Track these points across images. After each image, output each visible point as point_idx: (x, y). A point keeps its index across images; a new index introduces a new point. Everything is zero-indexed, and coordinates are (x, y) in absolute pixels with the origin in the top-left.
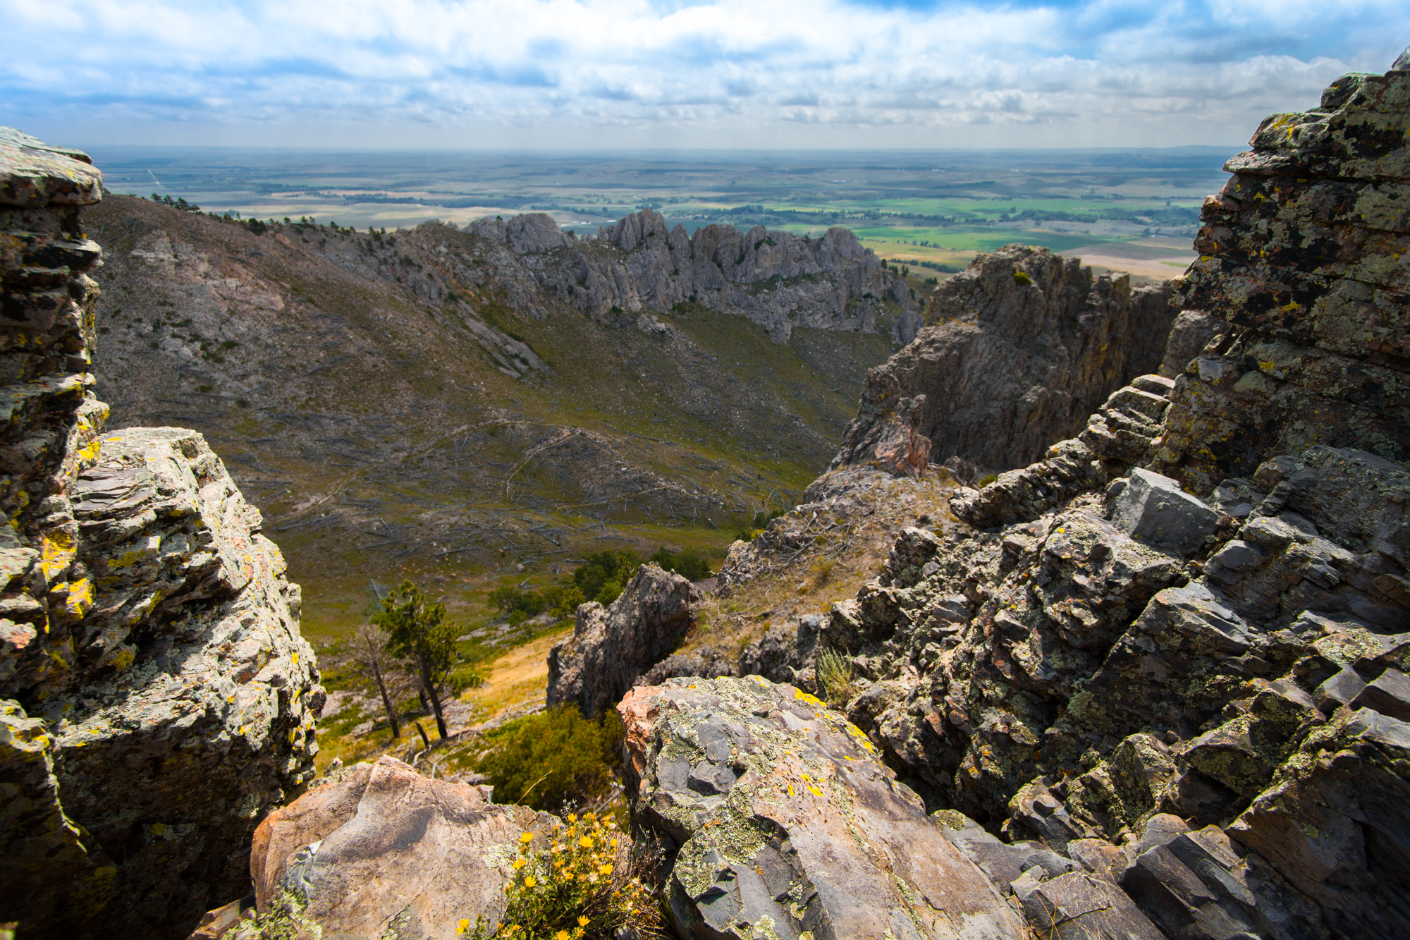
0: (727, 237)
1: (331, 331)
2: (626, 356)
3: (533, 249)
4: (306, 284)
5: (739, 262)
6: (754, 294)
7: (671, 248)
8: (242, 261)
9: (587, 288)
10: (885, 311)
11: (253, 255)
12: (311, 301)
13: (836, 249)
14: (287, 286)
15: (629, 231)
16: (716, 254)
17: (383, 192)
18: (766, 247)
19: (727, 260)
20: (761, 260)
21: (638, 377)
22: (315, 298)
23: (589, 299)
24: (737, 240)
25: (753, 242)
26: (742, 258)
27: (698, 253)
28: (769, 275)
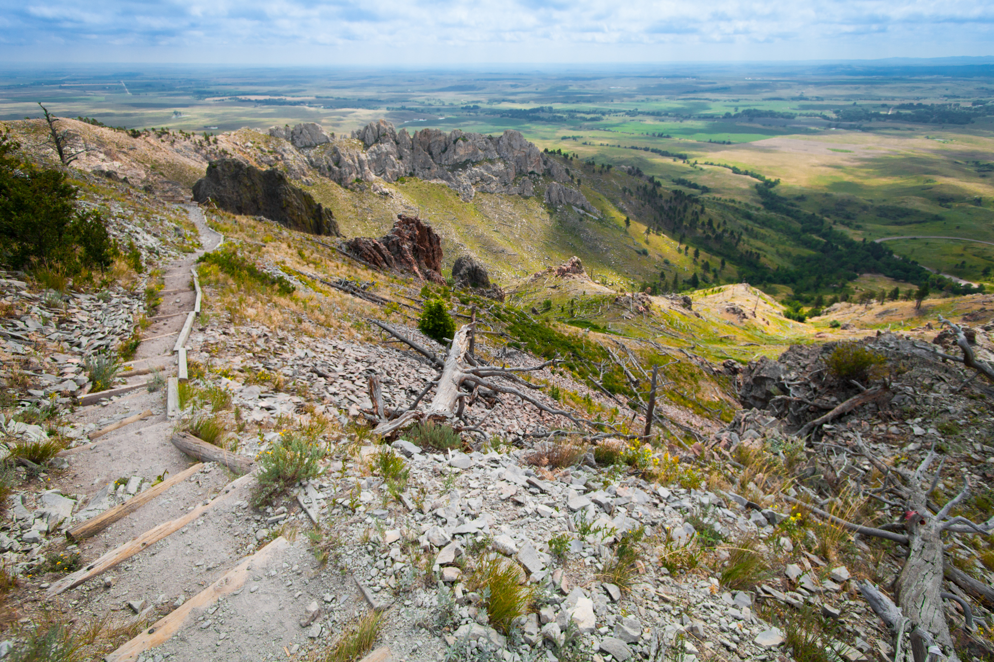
0: (436, 136)
1: (171, 190)
2: (361, 207)
3: (308, 144)
4: (160, 165)
5: (444, 152)
6: (452, 171)
7: (397, 143)
8: (124, 152)
9: (340, 167)
10: (542, 182)
11: (131, 149)
12: (162, 174)
13: (509, 144)
14: (149, 166)
15: (369, 133)
16: (429, 147)
17: (283, 98)
18: (461, 142)
19: (436, 151)
20: (458, 150)
21: (366, 220)
22: (165, 172)
23: (341, 174)
24: (442, 138)
25: (453, 139)
26: (446, 149)
27: (416, 146)
28: (464, 160)
